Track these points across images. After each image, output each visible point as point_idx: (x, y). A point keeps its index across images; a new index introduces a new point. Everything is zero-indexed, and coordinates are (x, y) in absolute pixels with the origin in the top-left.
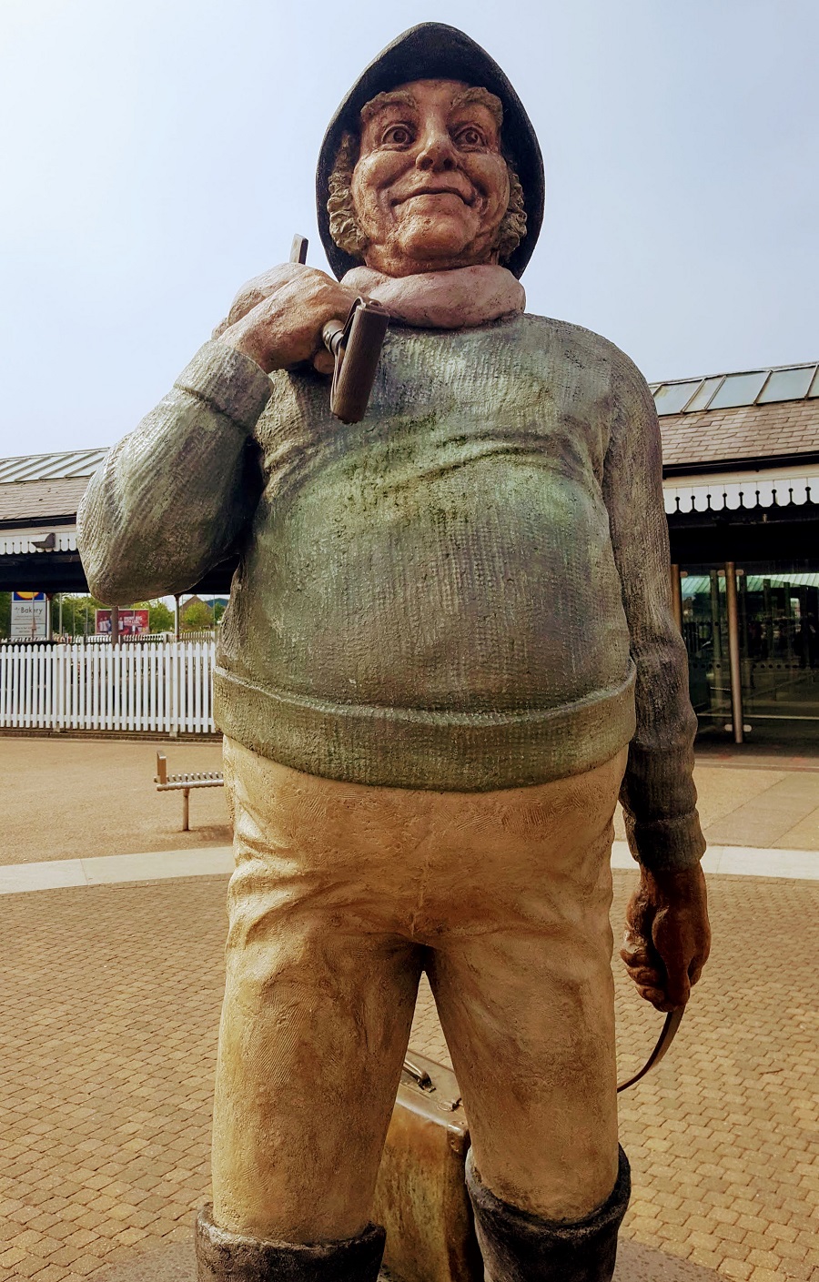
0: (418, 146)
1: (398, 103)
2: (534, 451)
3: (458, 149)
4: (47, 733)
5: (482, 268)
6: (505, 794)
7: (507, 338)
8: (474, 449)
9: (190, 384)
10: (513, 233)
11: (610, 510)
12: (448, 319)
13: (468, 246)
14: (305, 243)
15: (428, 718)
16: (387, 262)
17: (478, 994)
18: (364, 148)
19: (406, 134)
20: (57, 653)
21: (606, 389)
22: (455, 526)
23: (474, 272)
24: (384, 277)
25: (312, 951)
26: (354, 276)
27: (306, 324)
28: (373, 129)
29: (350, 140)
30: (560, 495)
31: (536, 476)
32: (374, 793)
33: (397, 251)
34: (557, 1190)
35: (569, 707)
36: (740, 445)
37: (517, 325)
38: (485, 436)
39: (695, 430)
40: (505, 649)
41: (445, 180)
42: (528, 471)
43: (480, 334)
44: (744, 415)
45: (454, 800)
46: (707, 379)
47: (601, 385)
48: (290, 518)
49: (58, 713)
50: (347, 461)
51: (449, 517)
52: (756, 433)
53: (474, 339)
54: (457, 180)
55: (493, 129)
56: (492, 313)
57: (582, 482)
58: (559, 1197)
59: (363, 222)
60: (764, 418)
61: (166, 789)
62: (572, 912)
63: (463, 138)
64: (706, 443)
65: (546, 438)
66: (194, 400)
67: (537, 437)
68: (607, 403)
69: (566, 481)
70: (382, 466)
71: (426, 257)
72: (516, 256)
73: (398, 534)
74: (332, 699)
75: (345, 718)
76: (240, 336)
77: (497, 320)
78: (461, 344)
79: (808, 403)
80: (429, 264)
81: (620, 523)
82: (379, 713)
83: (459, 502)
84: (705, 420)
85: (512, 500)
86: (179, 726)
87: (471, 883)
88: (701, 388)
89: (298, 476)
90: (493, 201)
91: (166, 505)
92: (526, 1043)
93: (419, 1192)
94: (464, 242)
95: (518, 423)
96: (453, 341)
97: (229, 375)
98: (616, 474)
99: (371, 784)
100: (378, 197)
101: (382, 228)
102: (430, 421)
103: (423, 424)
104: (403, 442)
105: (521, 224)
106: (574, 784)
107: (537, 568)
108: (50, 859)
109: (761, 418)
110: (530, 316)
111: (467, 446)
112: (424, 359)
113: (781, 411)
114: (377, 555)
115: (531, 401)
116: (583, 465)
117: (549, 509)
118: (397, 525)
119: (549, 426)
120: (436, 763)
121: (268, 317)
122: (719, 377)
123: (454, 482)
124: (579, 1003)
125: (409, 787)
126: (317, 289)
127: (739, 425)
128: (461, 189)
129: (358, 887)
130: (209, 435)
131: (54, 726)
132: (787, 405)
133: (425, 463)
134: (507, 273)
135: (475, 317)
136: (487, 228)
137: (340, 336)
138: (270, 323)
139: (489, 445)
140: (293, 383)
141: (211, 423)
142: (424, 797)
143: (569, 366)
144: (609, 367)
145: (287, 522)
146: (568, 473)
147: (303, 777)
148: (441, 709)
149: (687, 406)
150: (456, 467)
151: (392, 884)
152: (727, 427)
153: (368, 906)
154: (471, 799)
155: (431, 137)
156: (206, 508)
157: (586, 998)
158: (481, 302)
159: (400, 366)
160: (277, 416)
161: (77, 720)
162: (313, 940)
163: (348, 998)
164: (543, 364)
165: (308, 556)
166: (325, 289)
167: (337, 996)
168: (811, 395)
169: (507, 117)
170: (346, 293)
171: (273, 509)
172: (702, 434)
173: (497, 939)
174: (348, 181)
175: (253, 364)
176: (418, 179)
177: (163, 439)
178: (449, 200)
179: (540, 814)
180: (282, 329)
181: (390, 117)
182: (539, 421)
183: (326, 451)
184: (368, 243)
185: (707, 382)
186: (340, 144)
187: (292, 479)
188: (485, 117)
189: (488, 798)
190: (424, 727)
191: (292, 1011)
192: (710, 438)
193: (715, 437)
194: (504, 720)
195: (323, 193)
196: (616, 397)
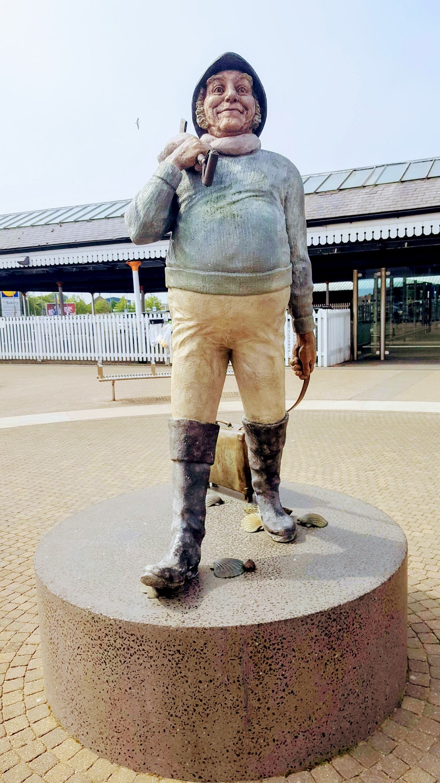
0: (225, 94)
1: (218, 79)
2: (262, 196)
3: (238, 95)
4: (34, 362)
5: (247, 135)
6: (252, 297)
7: (254, 159)
8: (243, 195)
9: (159, 175)
10: (256, 123)
11: (286, 216)
12: (235, 152)
13: (242, 127)
14: (186, 123)
15: (230, 275)
16: (215, 133)
17: (245, 361)
18: (208, 93)
19: (221, 89)
20: (36, 321)
21: (286, 175)
22: (238, 219)
23: (244, 136)
24: (215, 138)
25: (199, 347)
26: (205, 137)
27: (192, 155)
28: (210, 88)
29: (203, 91)
30: (269, 210)
31: (262, 204)
32: (216, 297)
33: (219, 129)
34: (267, 415)
35: (270, 272)
36: (390, 204)
37: (258, 154)
38: (247, 191)
39: (368, 196)
40: (252, 255)
41: (234, 106)
42: (260, 202)
43: (246, 157)
44: (394, 188)
45: (238, 298)
46: (376, 167)
47: (284, 174)
48: (189, 218)
49: (39, 352)
50: (205, 200)
51: (236, 216)
52: (399, 197)
53: (244, 159)
54: (238, 106)
55: (250, 87)
56: (250, 150)
57: (276, 206)
58: (268, 417)
59: (208, 119)
60: (404, 189)
61: (103, 381)
62: (272, 337)
63: (240, 91)
64: (374, 203)
65: (265, 192)
66: (160, 180)
67: (263, 192)
68: (285, 180)
69: (271, 206)
70: (216, 201)
71: (229, 132)
72: (257, 130)
73: (222, 221)
74: (204, 270)
75: (207, 275)
76: (173, 159)
77: (251, 152)
78: (240, 161)
79: (427, 181)
80: (229, 134)
81: (290, 221)
82: (217, 273)
83: (239, 212)
84: (374, 190)
85: (255, 211)
86: (103, 357)
87: (243, 324)
88: (374, 171)
89: (190, 204)
90: (250, 112)
91: (153, 213)
92: (258, 373)
93: (228, 456)
94: (240, 127)
95: (257, 187)
96: (237, 159)
97: (170, 172)
98: (288, 204)
99: (215, 294)
100: (213, 111)
101: (214, 121)
102: (230, 186)
103: (228, 187)
104: (222, 193)
105: (259, 119)
106: (272, 295)
107: (262, 231)
108: (51, 412)
109: (403, 189)
110: (262, 151)
111: (242, 194)
112: (228, 166)
113: (412, 184)
114: (215, 228)
115: (261, 180)
116: (277, 200)
117: (266, 214)
118: (221, 219)
119: (266, 187)
120: (233, 288)
121: (181, 153)
122: (383, 166)
123: (237, 205)
124: (273, 362)
125: (226, 295)
126: (195, 144)
127: (391, 193)
128: (239, 109)
129: (211, 328)
130: (165, 191)
131: (38, 358)
132: (416, 182)
133: (229, 200)
134: (255, 136)
135: (244, 152)
136: (248, 121)
137: (204, 160)
138: (182, 155)
139: (248, 194)
140: (187, 174)
141: (165, 187)
142: (230, 297)
143: (275, 169)
144: (287, 168)
145: (188, 219)
146: (272, 203)
147: (196, 294)
148: (234, 272)
149: (365, 182)
150: (238, 201)
151: (221, 326)
152: (385, 194)
153: (214, 335)
154: (242, 298)
155: (230, 92)
156: (165, 214)
157: (276, 362)
158: (246, 147)
159: (220, 168)
160: (183, 185)
161: (50, 355)
162: (199, 344)
163: (209, 360)
164: (265, 167)
165: (195, 229)
166: (198, 144)
167: (205, 359)
168: (429, 177)
169: (254, 82)
170: (204, 145)
171: (183, 215)
172: (372, 198)
173: (250, 344)
174: (203, 104)
175: (177, 169)
176: (226, 105)
177: (152, 192)
178: (235, 113)
179: (262, 303)
180: (185, 157)
181: (216, 84)
182: (263, 186)
183: (199, 197)
184: (209, 126)
185: (377, 168)
186: (200, 91)
187: (188, 206)
188: (247, 83)
189: (247, 298)
190: (230, 277)
191: (193, 363)
192: (376, 200)
193: (378, 200)
194: (251, 275)
195: (194, 108)
196: (289, 178)
